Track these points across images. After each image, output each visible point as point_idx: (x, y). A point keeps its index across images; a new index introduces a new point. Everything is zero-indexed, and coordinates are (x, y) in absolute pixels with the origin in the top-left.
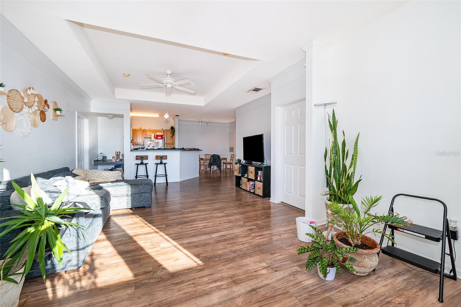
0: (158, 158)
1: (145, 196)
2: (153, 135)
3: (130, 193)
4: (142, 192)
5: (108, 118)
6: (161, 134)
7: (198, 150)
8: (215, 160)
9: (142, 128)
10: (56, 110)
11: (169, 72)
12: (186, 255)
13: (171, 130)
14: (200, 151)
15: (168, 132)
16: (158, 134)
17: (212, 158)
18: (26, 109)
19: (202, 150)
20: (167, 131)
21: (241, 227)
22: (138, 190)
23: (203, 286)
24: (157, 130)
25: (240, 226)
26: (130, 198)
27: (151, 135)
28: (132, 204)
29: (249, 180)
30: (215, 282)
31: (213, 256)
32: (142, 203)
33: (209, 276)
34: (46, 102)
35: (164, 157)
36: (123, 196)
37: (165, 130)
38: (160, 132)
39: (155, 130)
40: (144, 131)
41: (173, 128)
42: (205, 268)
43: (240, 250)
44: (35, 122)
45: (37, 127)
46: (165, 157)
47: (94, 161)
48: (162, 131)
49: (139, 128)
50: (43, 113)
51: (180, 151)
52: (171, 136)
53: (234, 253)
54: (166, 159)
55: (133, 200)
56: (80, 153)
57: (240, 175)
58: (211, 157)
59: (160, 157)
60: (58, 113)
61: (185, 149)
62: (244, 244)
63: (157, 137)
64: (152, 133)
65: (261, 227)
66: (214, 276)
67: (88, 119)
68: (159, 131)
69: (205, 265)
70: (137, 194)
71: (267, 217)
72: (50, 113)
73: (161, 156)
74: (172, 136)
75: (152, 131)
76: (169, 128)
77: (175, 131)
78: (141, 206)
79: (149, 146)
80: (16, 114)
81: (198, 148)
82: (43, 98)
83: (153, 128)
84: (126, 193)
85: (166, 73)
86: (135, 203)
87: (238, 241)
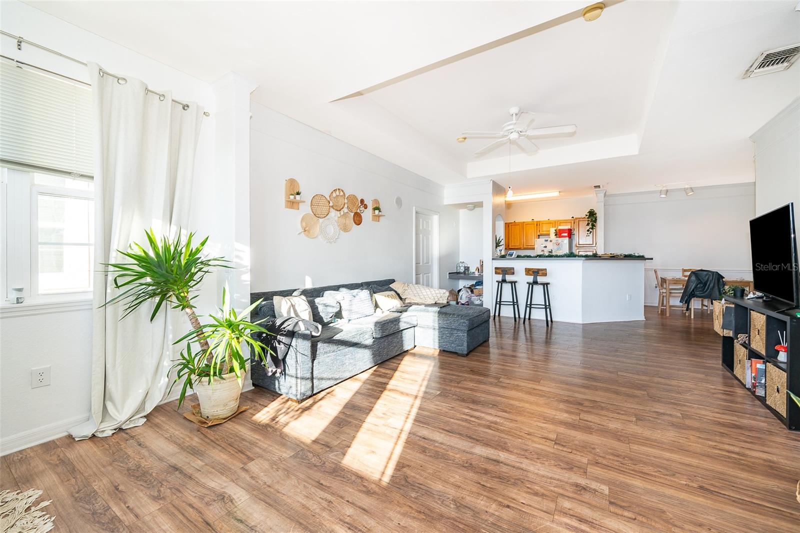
0: (530, 272)
1: (458, 336)
2: (552, 231)
3: (437, 326)
4: (453, 327)
5: (468, 209)
6: (567, 227)
7: (642, 258)
8: (705, 284)
9: (535, 220)
10: (375, 209)
11: (514, 110)
12: (392, 453)
13: (588, 218)
14: (647, 260)
15: (581, 223)
16: (560, 228)
17: (693, 278)
18: (333, 214)
19: (652, 259)
20: (579, 221)
21: (567, 467)
22: (447, 324)
23: (329, 518)
24: (561, 221)
25: (567, 463)
26: (437, 333)
27: (549, 231)
28: (439, 343)
29: (753, 355)
30: (349, 528)
31: (417, 485)
32: (453, 345)
33: (359, 511)
34: (362, 201)
35: (540, 272)
36: (428, 327)
37: (576, 219)
38: (568, 224)
39: (558, 221)
40: (538, 225)
41: (592, 214)
42: (378, 495)
43: (476, 513)
44: (346, 226)
45: (350, 231)
46: (543, 272)
47: (449, 273)
48: (571, 222)
49: (531, 220)
50: (358, 215)
51: (582, 262)
52: (588, 231)
53: (458, 507)
54: (545, 275)
55: (441, 337)
56: (425, 262)
57: (730, 333)
58: (690, 276)
59: (534, 272)
60: (377, 212)
61: (600, 257)
62: (508, 507)
63: (559, 234)
64: (553, 227)
65: (623, 501)
66: (365, 517)
67: (437, 215)
68: (565, 222)
69: (385, 489)
70: (447, 329)
71: (701, 488)
72: (367, 215)
73: (535, 269)
74: (591, 230)
75: (553, 223)
76: (584, 213)
77: (596, 219)
78: (451, 350)
79: (543, 251)
80: (321, 220)
81: (642, 255)
82: (357, 198)
83: (554, 217)
84: (431, 324)
85: (509, 113)
86: (444, 344)
87: (506, 492)
